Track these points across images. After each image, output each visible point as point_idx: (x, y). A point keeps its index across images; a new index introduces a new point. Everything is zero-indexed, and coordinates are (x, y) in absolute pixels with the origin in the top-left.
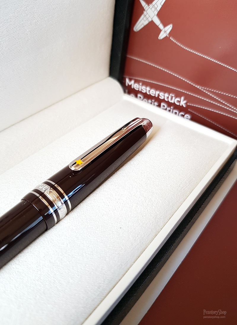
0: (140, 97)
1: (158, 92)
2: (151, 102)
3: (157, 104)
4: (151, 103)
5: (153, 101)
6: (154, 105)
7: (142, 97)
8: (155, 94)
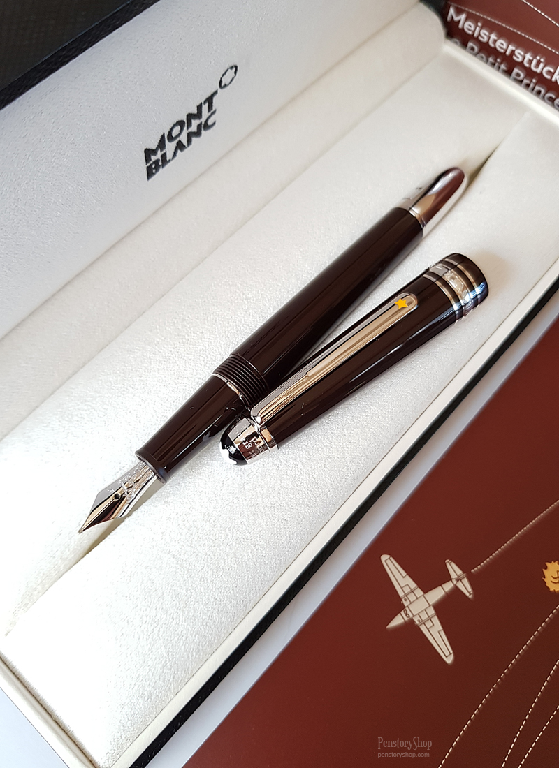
0: (472, 49)
1: (511, 48)
2: (493, 61)
3: (505, 68)
4: (493, 65)
5: (498, 60)
6: (499, 68)
7: (476, 49)
8: (506, 50)
